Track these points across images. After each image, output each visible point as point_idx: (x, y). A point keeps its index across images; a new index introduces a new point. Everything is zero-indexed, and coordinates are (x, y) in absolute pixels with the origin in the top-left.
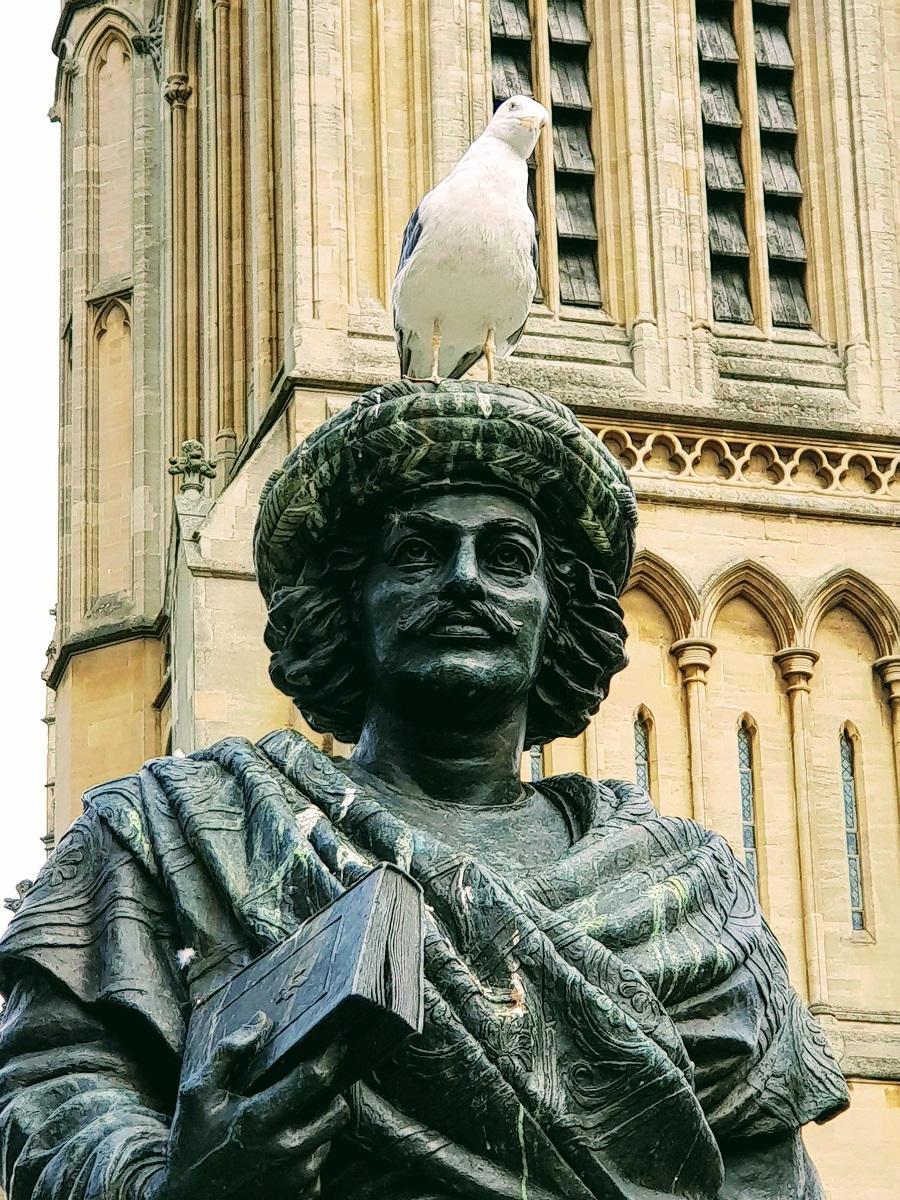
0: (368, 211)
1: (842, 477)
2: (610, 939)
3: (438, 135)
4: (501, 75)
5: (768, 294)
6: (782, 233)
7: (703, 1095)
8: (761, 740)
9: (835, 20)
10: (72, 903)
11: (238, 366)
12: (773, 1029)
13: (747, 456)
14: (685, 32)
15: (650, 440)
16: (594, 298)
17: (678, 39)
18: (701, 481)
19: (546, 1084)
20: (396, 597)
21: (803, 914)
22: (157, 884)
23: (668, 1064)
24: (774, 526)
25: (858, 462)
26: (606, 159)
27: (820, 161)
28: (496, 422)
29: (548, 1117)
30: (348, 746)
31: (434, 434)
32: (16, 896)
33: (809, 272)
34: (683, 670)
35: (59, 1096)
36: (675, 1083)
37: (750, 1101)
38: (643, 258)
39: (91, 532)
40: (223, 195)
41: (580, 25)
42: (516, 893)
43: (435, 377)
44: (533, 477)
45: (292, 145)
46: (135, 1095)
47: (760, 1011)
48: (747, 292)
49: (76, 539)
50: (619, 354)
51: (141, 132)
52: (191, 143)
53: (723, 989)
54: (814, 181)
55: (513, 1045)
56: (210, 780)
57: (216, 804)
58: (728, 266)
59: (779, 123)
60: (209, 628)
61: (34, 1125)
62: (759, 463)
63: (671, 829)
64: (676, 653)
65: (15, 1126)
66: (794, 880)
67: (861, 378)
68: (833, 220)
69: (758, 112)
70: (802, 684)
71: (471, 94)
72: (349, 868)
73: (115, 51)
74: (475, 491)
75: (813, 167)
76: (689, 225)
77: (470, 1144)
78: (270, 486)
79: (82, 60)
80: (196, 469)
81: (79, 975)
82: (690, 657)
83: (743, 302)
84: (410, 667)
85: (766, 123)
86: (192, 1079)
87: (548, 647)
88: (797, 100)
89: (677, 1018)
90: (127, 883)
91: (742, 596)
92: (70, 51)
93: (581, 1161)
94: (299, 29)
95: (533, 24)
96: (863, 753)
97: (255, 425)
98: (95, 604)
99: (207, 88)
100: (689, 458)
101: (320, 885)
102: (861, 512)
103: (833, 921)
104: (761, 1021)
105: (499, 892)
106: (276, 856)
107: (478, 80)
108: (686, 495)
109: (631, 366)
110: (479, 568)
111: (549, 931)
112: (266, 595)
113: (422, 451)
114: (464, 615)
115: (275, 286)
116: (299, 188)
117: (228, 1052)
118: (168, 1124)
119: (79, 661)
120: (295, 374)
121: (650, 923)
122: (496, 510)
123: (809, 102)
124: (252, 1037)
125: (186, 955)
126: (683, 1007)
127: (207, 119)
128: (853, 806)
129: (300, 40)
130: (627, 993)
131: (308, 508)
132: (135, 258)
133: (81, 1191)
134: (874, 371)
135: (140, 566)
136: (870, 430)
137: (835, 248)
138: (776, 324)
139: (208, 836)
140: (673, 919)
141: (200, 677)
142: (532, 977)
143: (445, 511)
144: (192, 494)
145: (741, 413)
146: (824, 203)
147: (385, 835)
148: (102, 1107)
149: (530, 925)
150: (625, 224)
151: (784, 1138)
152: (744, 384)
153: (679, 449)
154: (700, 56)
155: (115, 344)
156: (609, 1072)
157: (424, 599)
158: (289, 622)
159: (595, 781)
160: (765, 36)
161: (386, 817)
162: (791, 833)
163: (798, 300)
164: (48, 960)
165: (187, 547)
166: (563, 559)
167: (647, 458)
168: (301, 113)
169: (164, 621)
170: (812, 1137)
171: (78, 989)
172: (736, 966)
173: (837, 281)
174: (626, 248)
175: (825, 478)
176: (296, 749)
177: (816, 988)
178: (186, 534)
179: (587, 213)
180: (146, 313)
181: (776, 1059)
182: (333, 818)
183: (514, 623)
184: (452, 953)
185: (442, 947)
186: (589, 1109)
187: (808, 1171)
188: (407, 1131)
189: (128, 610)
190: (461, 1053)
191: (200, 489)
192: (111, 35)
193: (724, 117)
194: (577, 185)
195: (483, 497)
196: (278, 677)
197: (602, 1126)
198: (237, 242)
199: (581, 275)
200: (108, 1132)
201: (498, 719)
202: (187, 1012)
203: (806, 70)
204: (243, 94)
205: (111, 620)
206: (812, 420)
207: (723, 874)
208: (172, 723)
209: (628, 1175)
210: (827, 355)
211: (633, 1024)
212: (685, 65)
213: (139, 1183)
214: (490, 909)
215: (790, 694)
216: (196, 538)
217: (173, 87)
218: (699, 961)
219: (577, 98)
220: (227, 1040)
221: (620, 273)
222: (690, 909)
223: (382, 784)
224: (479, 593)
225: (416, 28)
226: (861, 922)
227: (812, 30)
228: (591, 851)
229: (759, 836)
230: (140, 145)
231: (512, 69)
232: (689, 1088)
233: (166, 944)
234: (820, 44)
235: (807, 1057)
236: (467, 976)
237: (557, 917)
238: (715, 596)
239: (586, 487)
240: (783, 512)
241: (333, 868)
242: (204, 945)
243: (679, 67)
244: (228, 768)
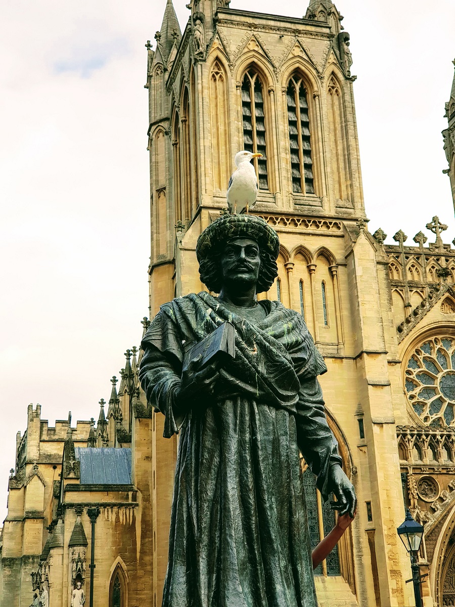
0: (217, 169)
1: (322, 226)
2: (275, 336)
3: (232, 152)
4: (246, 138)
5: (305, 186)
6: (308, 173)
7: (296, 370)
8: (305, 284)
9: (319, 125)
10: (158, 330)
11: (189, 204)
12: (310, 356)
13: (301, 222)
14: (286, 128)
15: (279, 219)
16: (266, 188)
17: (285, 129)
18: (290, 228)
19: (262, 368)
20: (228, 262)
21: (314, 322)
22: (176, 326)
23: (288, 363)
24: (307, 237)
25: (325, 223)
26: (269, 157)
27: (316, 156)
28: (248, 223)
29: (262, 375)
30: (218, 294)
31: (235, 226)
32: (143, 320)
33: (314, 181)
34: (287, 269)
35: (157, 372)
36: (290, 367)
37: (306, 371)
38: (277, 179)
39: (158, 241)
40: (185, 166)
41: (263, 127)
42: (255, 327)
43: (235, 213)
44: (257, 235)
45: (200, 155)
46: (173, 372)
47: (308, 351)
48: (300, 186)
49: (155, 242)
50: (272, 200)
51: (167, 152)
52: (178, 154)
53: (300, 347)
54: (315, 161)
55: (255, 360)
56: (188, 303)
57: (189, 308)
58: (296, 180)
59: (307, 148)
60: (184, 261)
61: (151, 378)
62: (303, 223)
63: (288, 312)
64: (286, 265)
65: (147, 378)
66: (312, 315)
67: (325, 204)
68: (319, 169)
69: (303, 146)
70: (313, 272)
71: (239, 143)
72: (218, 322)
73: (161, 134)
74: (244, 238)
75: (315, 158)
76: (287, 171)
77: (246, 382)
78: (199, 238)
79: (154, 137)
80: (181, 227)
81: (160, 346)
82: (289, 266)
83: (299, 188)
84: (231, 277)
85: (304, 148)
86: (185, 369)
87: (261, 272)
88: (311, 143)
89: (290, 353)
90: (170, 326)
91: (300, 253)
92: (151, 135)
93: (270, 385)
94: (201, 129)
95: (253, 127)
96: (327, 287)
97: (193, 217)
98: (158, 256)
99: (181, 142)
100: (288, 223)
101: (212, 326)
102: (326, 234)
103: (320, 324)
104: (308, 353)
105: (251, 326)
106: (202, 319)
107: (241, 140)
108: (287, 231)
109: (275, 203)
110: (245, 255)
111: (262, 335)
112: (199, 262)
113: (233, 230)
114: (242, 266)
115: (197, 186)
116: (202, 164)
117: (193, 362)
118: (180, 378)
119: (156, 269)
120: (202, 206)
121: (284, 333)
122: (249, 243)
123: (314, 143)
124: (198, 359)
125: (184, 342)
126: (291, 351)
127: (182, 149)
128: (325, 298)
129: (201, 132)
130: (279, 348)
131: (208, 242)
132: (166, 181)
133: (162, 393)
134: (328, 203)
135: (169, 249)
136: (327, 216)
137: (319, 176)
138: (307, 193)
139: (187, 315)
140: (289, 332)
141: (182, 272)
142: (258, 345)
143: (238, 243)
144: (180, 232)
145: (299, 212)
146: (317, 166)
147: (226, 314)
148: (166, 375)
149: (258, 334)
150: (273, 171)
151: (313, 378)
152: (300, 206)
153: (286, 221)
154: (290, 133)
155: (162, 199)
156: (276, 365)
157: (234, 262)
158: (204, 267)
159: (271, 301)
160: (304, 129)
161: (226, 310)
162: (311, 304)
163: (312, 187)
164: (153, 343)
165: (179, 244)
166: (264, 253)
167: (279, 223)
168: (202, 148)
169: (174, 260)
170: (320, 378)
171: (160, 349)
172: (303, 342)
173: (320, 183)
174: (274, 176)
175: (318, 226)
176: (206, 296)
177: (317, 338)
178: (179, 241)
179: (265, 169)
180: (169, 192)
181: (312, 361)
182: (215, 311)
183: (253, 267)
184: (241, 340)
185: (239, 339)
186: (271, 373)
187: (319, 385)
188: (232, 379)
189: (166, 258)
190: (244, 361)
191: (182, 231)
192: (160, 131)
193: (295, 147)
194: (263, 163)
195: (246, 240)
196: (202, 280)
197: (274, 377)
198: (188, 177)
199: (264, 183)
200: (167, 380)
201: (250, 288)
202: (183, 354)
203: (313, 136)
204: (189, 144)
205: (163, 260)
206: (315, 214)
207: (299, 321)
208: (176, 282)
209: (280, 387)
210: (318, 199)
211: (280, 355)
212: (286, 135)
213: (174, 391)
214: (249, 330)
215: (311, 274)
216: (181, 242)
217: (174, 142)
218: (295, 341)
219: (263, 143)
220: (193, 360)
221: (272, 182)
222: (293, 329)
223: (225, 303)
224: (245, 261)
225: (227, 128)
226: (327, 323)
227: (314, 127)
228: (271, 317)
229: (304, 305)
230: (167, 155)
231: (248, 137)
232: (293, 368)
233: (179, 339)
234: (316, 130)
235: (318, 361)
236: (244, 345)
237: (264, 332)
238: (294, 253)
239: (269, 237)
240: (309, 234)
241: (215, 322)
242: (187, 339)
243: (285, 136)
244: (192, 300)
